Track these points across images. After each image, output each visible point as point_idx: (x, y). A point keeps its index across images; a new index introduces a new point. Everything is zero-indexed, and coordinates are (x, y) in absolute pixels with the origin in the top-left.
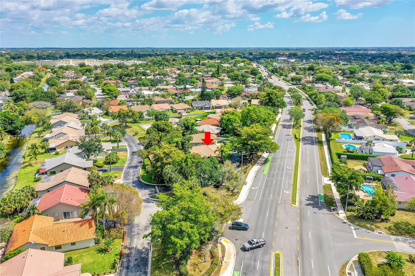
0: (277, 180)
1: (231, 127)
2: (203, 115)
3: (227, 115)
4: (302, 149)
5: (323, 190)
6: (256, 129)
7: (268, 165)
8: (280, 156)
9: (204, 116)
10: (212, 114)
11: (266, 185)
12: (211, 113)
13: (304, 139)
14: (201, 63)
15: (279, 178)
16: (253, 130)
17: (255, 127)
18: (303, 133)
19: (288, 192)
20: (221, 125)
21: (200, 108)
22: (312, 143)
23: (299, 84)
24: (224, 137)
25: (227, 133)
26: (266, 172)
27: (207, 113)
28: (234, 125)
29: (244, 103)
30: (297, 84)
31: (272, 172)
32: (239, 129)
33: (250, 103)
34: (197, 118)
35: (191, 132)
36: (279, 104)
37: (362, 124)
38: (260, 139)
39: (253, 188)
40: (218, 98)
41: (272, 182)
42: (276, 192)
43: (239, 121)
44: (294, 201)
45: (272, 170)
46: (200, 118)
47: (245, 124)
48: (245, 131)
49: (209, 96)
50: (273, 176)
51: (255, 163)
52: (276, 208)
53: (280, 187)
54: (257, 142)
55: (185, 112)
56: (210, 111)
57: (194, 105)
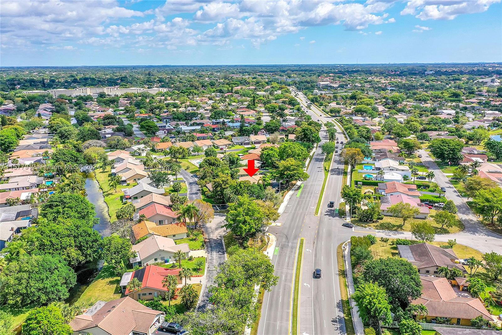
0: (306, 200)
1: (270, 161)
2: (244, 150)
3: (267, 150)
4: (329, 178)
5: (338, 206)
6: (291, 162)
7: (300, 191)
8: (310, 184)
9: (245, 152)
10: (252, 150)
11: (298, 204)
12: (251, 148)
13: (332, 170)
14: (234, 91)
15: (308, 199)
16: (288, 163)
17: (290, 161)
18: (333, 165)
19: (313, 208)
20: (262, 159)
21: (240, 144)
22: (339, 174)
23: (338, 116)
24: (265, 170)
25: (267, 166)
26: (298, 195)
27: (248, 148)
28: (273, 159)
29: (281, 138)
30: (336, 116)
31: (303, 195)
32: (277, 162)
33: (287, 138)
34: (239, 153)
35: (236, 166)
36: (314, 139)
37: (384, 157)
38: (294, 170)
39: (288, 206)
40: (256, 133)
41: (302, 202)
42: (305, 208)
43: (277, 156)
44: (317, 213)
45: (303, 194)
46: (242, 154)
47: (282, 158)
48: (282, 164)
49: (248, 132)
50: (304, 198)
51: (290, 189)
52: (304, 217)
53: (308, 204)
54: (291, 173)
55: (227, 147)
56: (250, 146)
57: (235, 140)
